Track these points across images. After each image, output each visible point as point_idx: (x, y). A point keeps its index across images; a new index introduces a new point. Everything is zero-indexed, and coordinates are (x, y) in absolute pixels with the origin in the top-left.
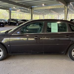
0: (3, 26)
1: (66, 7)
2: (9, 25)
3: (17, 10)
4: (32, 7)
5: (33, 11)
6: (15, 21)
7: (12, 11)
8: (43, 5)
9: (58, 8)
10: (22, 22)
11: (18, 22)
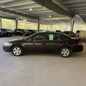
0: (10, 36)
1: (71, 19)
2: (15, 35)
3: (23, 19)
4: (39, 18)
5: (40, 22)
6: (22, 31)
7: (19, 21)
8: (50, 16)
9: (64, 19)
10: (28, 32)
11: (25, 32)
